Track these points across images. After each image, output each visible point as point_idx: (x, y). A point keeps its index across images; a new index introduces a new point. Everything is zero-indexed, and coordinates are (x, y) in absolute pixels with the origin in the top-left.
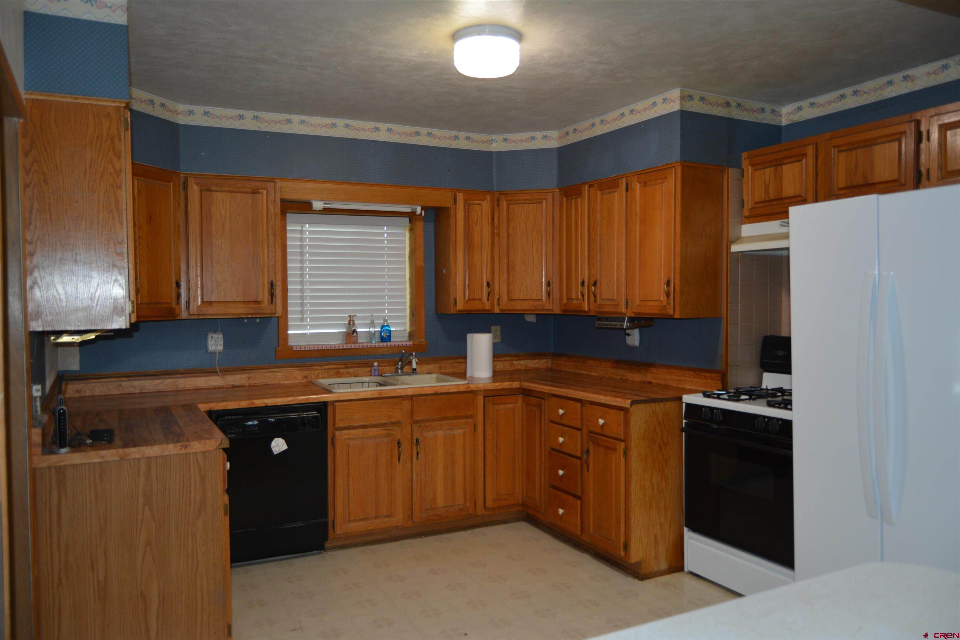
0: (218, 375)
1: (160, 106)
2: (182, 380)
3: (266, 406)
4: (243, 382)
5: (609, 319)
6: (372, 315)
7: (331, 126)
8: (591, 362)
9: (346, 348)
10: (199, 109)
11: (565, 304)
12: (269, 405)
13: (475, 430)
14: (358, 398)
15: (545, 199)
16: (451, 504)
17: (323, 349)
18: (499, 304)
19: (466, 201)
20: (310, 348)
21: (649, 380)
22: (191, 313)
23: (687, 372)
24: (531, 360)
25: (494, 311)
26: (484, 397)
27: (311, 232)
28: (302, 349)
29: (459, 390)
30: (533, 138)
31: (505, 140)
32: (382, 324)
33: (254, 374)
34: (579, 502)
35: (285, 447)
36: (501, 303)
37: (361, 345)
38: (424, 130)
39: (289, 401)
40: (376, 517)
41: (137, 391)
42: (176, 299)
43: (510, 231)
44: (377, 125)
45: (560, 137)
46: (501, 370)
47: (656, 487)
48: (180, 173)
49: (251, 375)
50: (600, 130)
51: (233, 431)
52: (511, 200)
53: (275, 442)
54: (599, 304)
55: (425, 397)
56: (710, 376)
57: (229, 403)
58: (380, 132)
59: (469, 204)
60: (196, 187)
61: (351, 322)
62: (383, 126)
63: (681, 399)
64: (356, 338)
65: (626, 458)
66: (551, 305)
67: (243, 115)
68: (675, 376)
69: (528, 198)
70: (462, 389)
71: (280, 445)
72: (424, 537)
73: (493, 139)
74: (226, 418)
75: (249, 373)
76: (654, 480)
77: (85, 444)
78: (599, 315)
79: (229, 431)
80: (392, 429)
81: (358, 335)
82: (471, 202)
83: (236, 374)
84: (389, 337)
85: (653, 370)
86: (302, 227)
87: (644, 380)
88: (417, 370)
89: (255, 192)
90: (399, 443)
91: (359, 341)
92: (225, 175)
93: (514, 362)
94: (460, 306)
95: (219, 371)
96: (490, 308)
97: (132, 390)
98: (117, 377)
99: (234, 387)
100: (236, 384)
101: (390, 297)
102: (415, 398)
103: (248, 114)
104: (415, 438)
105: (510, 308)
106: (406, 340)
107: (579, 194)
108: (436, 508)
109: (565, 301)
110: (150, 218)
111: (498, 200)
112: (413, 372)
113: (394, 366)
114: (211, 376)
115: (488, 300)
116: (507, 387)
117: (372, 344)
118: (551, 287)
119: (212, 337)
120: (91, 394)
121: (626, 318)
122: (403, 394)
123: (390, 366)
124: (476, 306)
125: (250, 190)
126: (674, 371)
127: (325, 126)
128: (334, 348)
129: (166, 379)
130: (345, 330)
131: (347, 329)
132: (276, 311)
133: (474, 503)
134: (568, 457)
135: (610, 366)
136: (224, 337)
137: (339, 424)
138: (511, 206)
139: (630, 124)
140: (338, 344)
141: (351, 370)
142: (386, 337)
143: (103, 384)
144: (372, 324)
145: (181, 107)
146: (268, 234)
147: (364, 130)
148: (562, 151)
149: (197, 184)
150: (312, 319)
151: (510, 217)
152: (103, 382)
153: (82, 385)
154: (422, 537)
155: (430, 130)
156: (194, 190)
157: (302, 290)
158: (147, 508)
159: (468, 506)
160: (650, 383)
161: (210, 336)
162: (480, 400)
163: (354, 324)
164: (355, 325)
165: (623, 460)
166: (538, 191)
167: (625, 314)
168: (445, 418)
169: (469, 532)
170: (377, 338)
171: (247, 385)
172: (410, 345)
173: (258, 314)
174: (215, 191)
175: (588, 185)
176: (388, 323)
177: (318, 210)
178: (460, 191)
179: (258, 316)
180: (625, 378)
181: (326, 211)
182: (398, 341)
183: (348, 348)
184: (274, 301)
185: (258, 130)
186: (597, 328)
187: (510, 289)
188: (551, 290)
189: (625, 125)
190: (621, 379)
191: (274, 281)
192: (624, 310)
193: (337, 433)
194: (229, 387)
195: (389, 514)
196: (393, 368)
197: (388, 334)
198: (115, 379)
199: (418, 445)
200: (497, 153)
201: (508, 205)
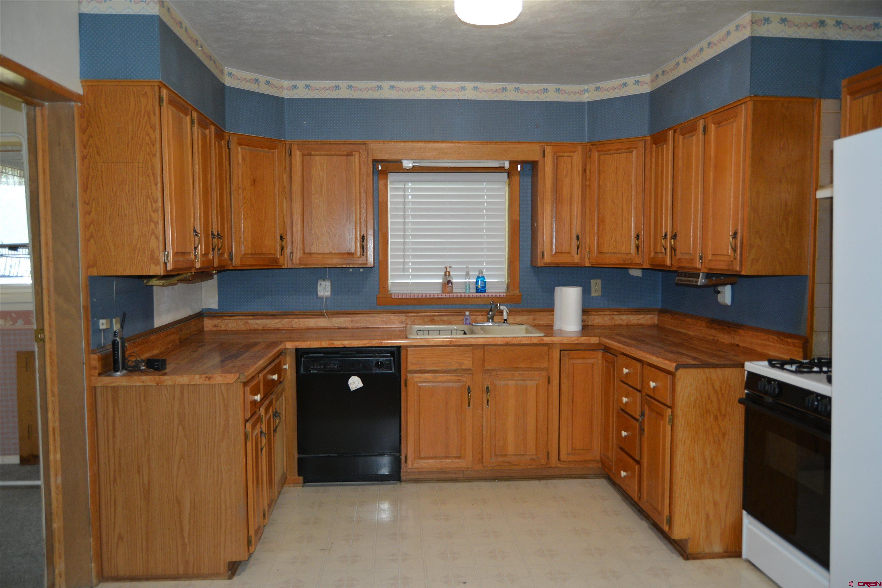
0: (326, 318)
1: (265, 83)
2: (296, 320)
3: (344, 347)
4: (347, 325)
5: (687, 275)
6: (467, 267)
7: (419, 89)
8: (689, 321)
9: (441, 297)
10: (301, 83)
11: (653, 257)
12: (346, 346)
13: (549, 383)
14: (429, 344)
15: (636, 148)
16: (522, 453)
17: (419, 297)
18: (589, 258)
19: (554, 153)
20: (406, 296)
21: (737, 343)
22: (294, 263)
23: (771, 336)
24: (634, 315)
25: (585, 264)
26: (561, 350)
27: (413, 189)
28: (400, 297)
29: (532, 343)
30: (625, 85)
31: (597, 89)
32: (477, 276)
33: (355, 318)
34: (637, 467)
35: (361, 385)
36: (590, 256)
37: (455, 295)
38: (511, 86)
39: (365, 344)
40: (446, 457)
41: (260, 328)
42: (280, 251)
43: (601, 184)
44: (463, 84)
45: (652, 81)
46: (600, 324)
47: (709, 461)
48: (285, 141)
49: (354, 319)
50: (684, 69)
51: (315, 367)
52: (603, 151)
53: (352, 380)
54: (679, 259)
55: (496, 347)
56: (792, 342)
57: (312, 342)
58: (467, 90)
59: (557, 157)
60: (298, 153)
61: (447, 273)
62: (469, 85)
63: (743, 366)
64: (451, 288)
65: (672, 426)
66: (639, 259)
67: (339, 85)
68: (760, 340)
69: (619, 147)
70: (535, 341)
71: (357, 383)
72: (498, 481)
73: (586, 89)
74: (311, 355)
75: (352, 317)
76: (707, 453)
77: (140, 370)
78: (680, 270)
79: (312, 367)
80: (462, 376)
81: (454, 286)
82: (561, 154)
83: (339, 317)
84: (484, 287)
85: (741, 332)
86: (404, 185)
87: (733, 342)
88: (508, 320)
89: (349, 155)
90: (469, 389)
91: (454, 291)
92: (323, 140)
93: (615, 317)
94: (547, 259)
95: (327, 314)
96: (580, 262)
97: (256, 327)
98: (245, 316)
99: (339, 328)
100: (342, 326)
101: (488, 250)
102: (486, 348)
103: (343, 84)
104: (486, 386)
105: (600, 262)
106: (504, 291)
107: (665, 140)
108: (507, 455)
109: (652, 255)
110: (254, 181)
111: (590, 151)
112: (504, 323)
113: (486, 315)
114: (320, 318)
115: (577, 253)
116: (585, 342)
117: (466, 295)
118: (640, 240)
119: (321, 284)
120: (225, 329)
121: (701, 274)
122: (473, 343)
123: (482, 315)
124: (565, 259)
125: (345, 153)
126: (759, 334)
127: (413, 90)
128: (429, 297)
129: (283, 319)
130: (441, 281)
131: (443, 280)
132: (367, 262)
133: (546, 454)
134: (630, 419)
135: (704, 325)
136: (332, 284)
137: (411, 368)
138: (602, 157)
139: (708, 59)
140: (438, 293)
141: (445, 318)
142: (481, 289)
143: (234, 321)
144: (467, 275)
145: (286, 83)
146: (360, 192)
147: (451, 90)
148: (653, 95)
149: (300, 150)
150: (414, 270)
151: (601, 168)
152: (233, 319)
153: (218, 321)
154: (495, 481)
155: (517, 85)
156: (297, 155)
157: (404, 243)
158: (180, 427)
159: (540, 457)
160: (738, 346)
161: (319, 283)
162: (556, 354)
163: (449, 275)
164: (451, 275)
165: (669, 427)
166: (629, 140)
167: (700, 269)
168: (517, 369)
169: (543, 482)
170: (473, 290)
171: (351, 327)
172: (504, 296)
173: (352, 264)
174: (315, 156)
175: (673, 131)
176: (483, 275)
177: (408, 168)
178: (548, 144)
179: (351, 266)
180: (716, 339)
181: (415, 170)
182: (495, 292)
183: (443, 297)
184: (365, 253)
185: (352, 98)
186: (678, 285)
187: (600, 242)
188: (640, 243)
189: (703, 61)
190: (713, 339)
191: (365, 235)
192: (698, 265)
193: (409, 375)
194: (335, 328)
195: (458, 456)
196: (485, 317)
197: (483, 285)
198: (244, 317)
199: (488, 392)
200: (590, 103)
201: (600, 155)
